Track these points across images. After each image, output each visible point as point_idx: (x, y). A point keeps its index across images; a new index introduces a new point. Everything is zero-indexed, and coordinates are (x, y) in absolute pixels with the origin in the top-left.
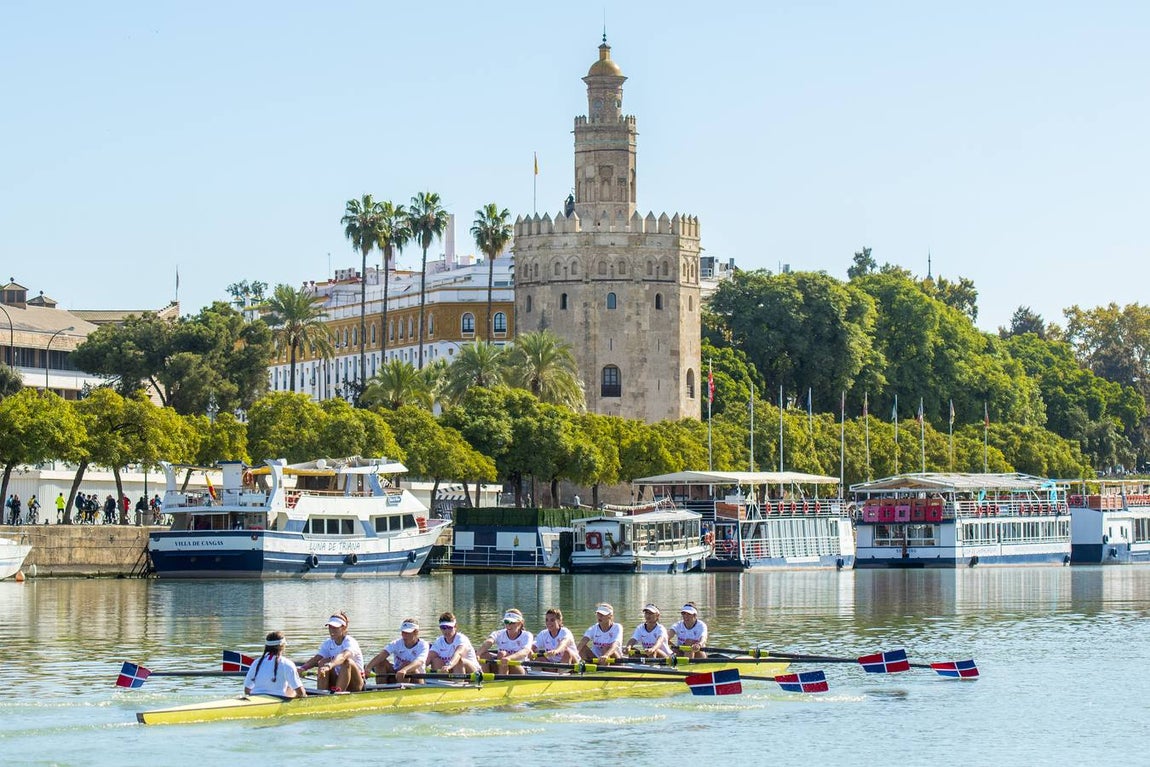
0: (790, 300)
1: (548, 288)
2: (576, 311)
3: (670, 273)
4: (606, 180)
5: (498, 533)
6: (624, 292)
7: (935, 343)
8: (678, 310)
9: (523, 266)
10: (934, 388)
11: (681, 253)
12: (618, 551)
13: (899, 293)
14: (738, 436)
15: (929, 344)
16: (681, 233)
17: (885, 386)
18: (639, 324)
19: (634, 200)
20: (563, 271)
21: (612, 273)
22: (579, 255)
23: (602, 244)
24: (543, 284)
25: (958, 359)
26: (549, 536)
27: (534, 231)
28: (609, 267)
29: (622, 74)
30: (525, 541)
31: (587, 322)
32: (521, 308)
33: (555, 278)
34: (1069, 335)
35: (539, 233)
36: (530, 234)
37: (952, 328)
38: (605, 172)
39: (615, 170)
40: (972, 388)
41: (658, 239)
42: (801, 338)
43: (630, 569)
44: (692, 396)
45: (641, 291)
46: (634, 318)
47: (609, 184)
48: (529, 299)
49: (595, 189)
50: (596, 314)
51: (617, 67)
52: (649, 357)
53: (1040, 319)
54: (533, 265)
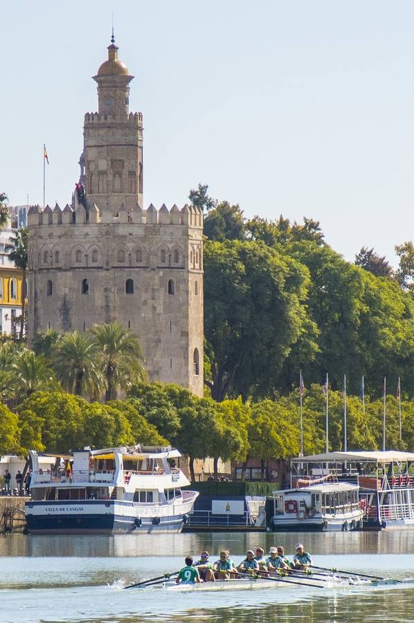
0: (233, 272)
1: (69, 274)
2: (98, 297)
3: (181, 260)
4: (118, 173)
5: (213, 501)
6: (139, 278)
7: (361, 310)
8: (188, 294)
9: (43, 252)
10: (360, 355)
11: (190, 241)
12: (310, 514)
13: (326, 261)
14: (311, 417)
15: (356, 312)
16: (189, 224)
17: (317, 354)
18: (154, 308)
19: (141, 192)
20: (83, 258)
21: (130, 261)
22: (99, 244)
23: (121, 234)
24: (65, 270)
25: (381, 327)
26: (255, 505)
27: (55, 220)
28: (127, 255)
29: (130, 73)
30: (236, 507)
31: (107, 306)
32: (41, 291)
33: (76, 265)
34: (403, 275)
35: (60, 223)
36: (51, 223)
37: (375, 295)
38: (116, 165)
39: (126, 164)
40: (395, 355)
41: (170, 230)
42: (244, 309)
43: (320, 528)
44: (197, 373)
45: (156, 277)
46: (150, 302)
47: (120, 177)
48: (50, 284)
49: (108, 181)
50: (116, 297)
51: (123, 65)
52: (163, 338)
53: (385, 261)
54: (54, 252)
